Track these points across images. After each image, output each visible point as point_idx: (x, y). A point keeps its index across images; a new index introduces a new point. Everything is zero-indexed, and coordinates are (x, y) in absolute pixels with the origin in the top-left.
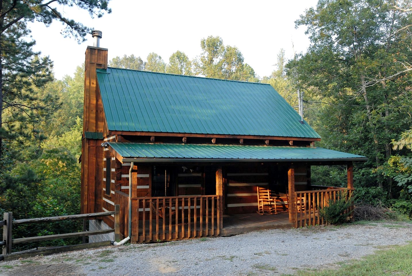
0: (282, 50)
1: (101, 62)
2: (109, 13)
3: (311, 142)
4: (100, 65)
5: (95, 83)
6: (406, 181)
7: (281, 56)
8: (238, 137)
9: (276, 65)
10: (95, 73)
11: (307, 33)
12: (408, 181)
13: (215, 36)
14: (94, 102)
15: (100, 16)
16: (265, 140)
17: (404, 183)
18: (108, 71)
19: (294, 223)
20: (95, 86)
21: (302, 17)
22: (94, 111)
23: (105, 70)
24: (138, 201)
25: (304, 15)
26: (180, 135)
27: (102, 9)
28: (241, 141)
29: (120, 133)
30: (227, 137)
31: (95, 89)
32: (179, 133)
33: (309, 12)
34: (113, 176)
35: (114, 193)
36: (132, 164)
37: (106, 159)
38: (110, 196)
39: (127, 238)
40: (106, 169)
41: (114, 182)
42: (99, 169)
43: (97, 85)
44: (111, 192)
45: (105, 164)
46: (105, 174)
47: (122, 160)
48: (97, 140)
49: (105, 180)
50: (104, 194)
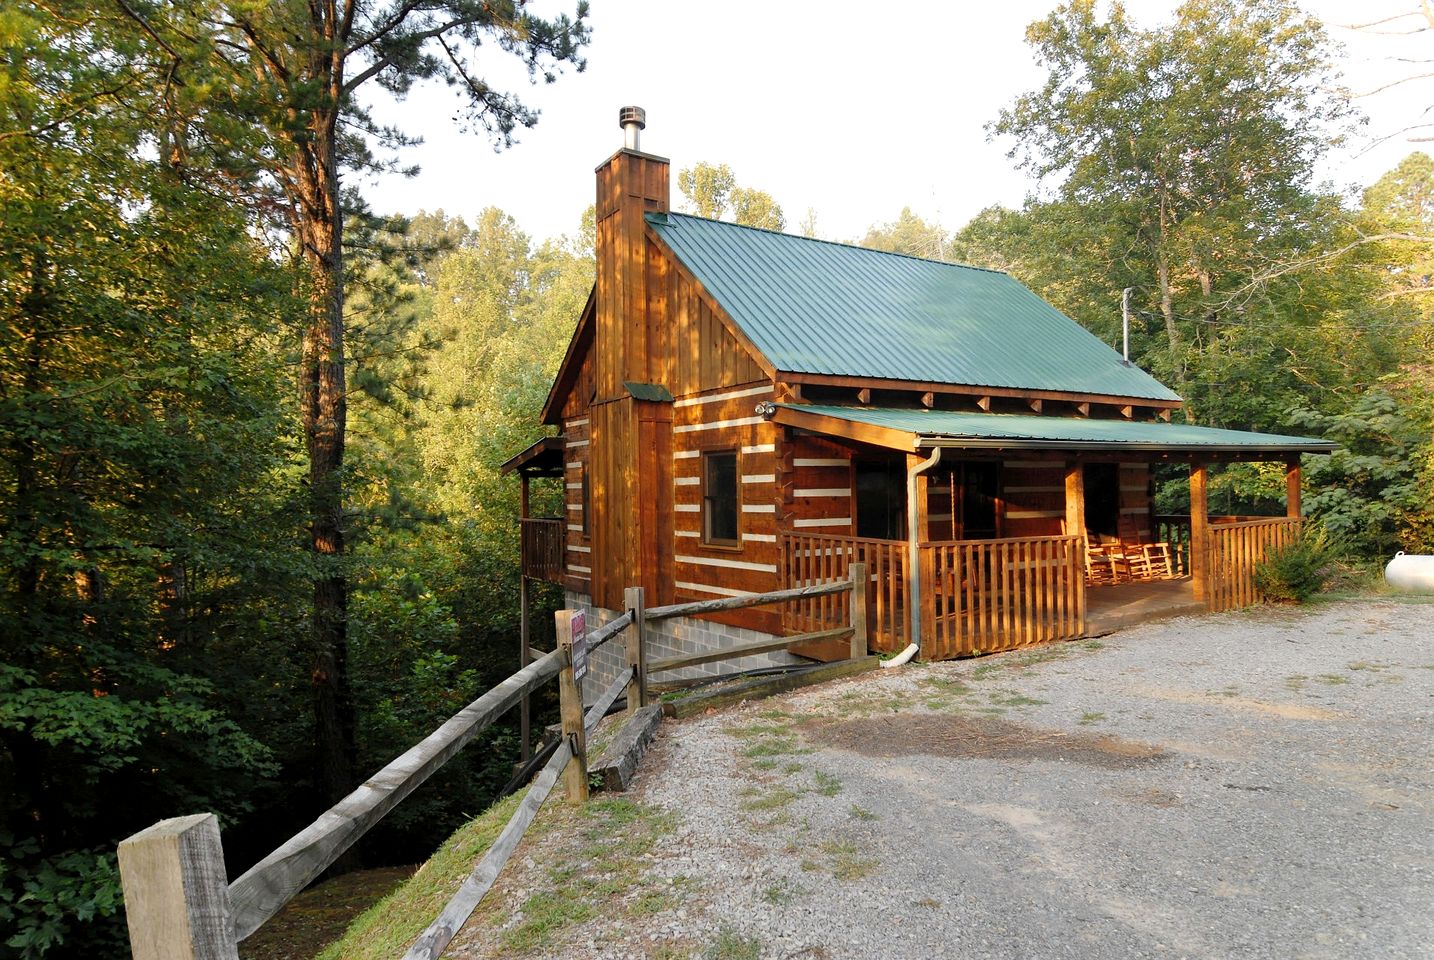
1: (654, 196)
3: (1162, 410)
4: (651, 202)
5: (642, 251)
6: (1315, 505)
8: (1034, 395)
10: (641, 224)
11: (1011, 154)
12: (1320, 503)
13: (714, 164)
14: (643, 305)
15: (550, 79)
16: (1081, 404)
18: (670, 221)
19: (1207, 600)
20: (642, 260)
21: (1005, 114)
22: (643, 328)
23: (663, 218)
24: (931, 550)
25: (1011, 109)
26: (916, 388)
27: (560, 58)
28: (1037, 406)
30: (1012, 394)
31: (642, 268)
32: (921, 382)
34: (759, 494)
35: (772, 539)
36: (936, 454)
37: (696, 454)
38: (739, 548)
39: (912, 649)
40: (695, 481)
41: (770, 509)
42: (663, 481)
43: (647, 257)
44: (746, 537)
45: (687, 468)
46: (687, 494)
47: (917, 442)
48: (659, 403)
49: (696, 508)
50: (688, 546)
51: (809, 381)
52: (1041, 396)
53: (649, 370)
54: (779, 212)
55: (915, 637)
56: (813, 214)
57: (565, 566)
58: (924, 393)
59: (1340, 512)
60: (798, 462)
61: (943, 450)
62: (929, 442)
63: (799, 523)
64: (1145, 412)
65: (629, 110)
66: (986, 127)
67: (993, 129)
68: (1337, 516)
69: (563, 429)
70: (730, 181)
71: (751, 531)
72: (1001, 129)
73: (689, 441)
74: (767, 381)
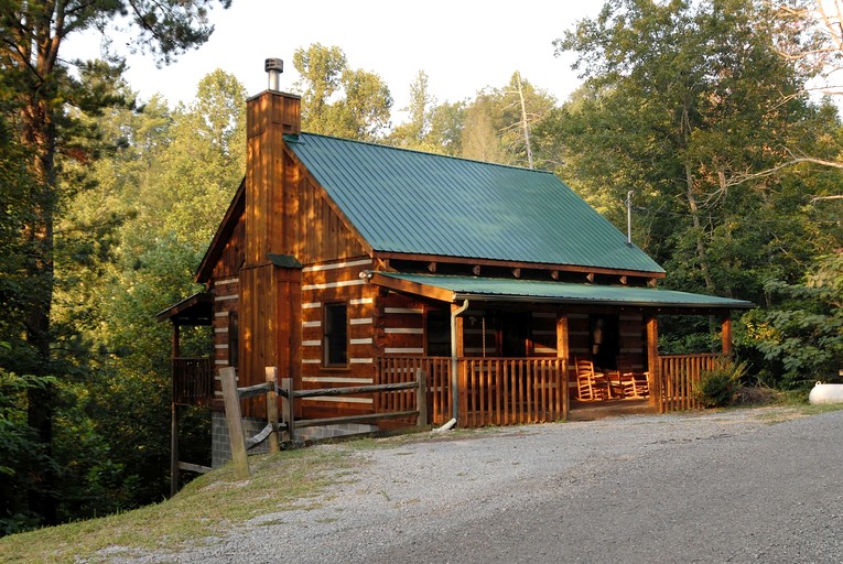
0: (422, 73)
1: (290, 122)
2: (226, 7)
3: (650, 279)
4: (287, 127)
5: (281, 163)
6: (779, 351)
7: (419, 88)
8: (551, 268)
9: (406, 109)
10: (281, 143)
11: (575, 66)
14: (281, 200)
16: (588, 274)
17: (776, 354)
18: (301, 140)
19: (658, 405)
22: (281, 216)
23: (296, 136)
24: (465, 363)
26: (471, 262)
28: (555, 275)
29: (388, 256)
30: (537, 267)
31: (281, 176)
32: (472, 258)
33: (583, 26)
34: (360, 331)
35: (370, 361)
36: (466, 303)
37: (318, 305)
38: (348, 368)
39: (453, 421)
40: (318, 324)
41: (369, 341)
42: (294, 323)
43: (284, 169)
44: (353, 361)
45: (311, 315)
46: (311, 334)
47: (454, 297)
48: (292, 269)
49: (318, 343)
50: (312, 370)
51: (395, 257)
52: (558, 268)
53: (284, 245)
54: (386, 92)
55: (455, 414)
56: (423, 77)
57: (212, 393)
58: (474, 265)
59: (795, 357)
60: (388, 310)
61: (470, 301)
62: (462, 296)
63: (388, 350)
64: (639, 280)
65: (272, 61)
66: (554, 43)
67: (559, 46)
68: (791, 359)
69: (212, 286)
70: (342, 63)
71: (356, 357)
72: (566, 46)
73: (314, 295)
74: (367, 257)
